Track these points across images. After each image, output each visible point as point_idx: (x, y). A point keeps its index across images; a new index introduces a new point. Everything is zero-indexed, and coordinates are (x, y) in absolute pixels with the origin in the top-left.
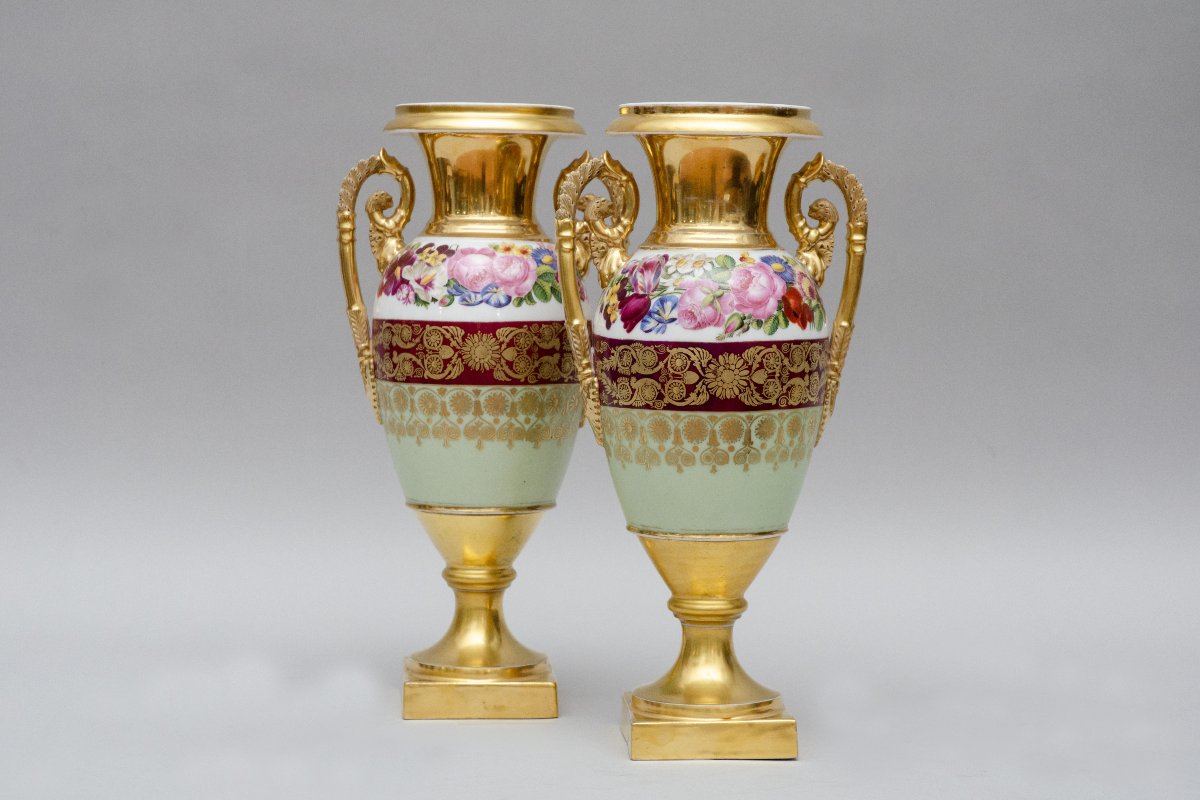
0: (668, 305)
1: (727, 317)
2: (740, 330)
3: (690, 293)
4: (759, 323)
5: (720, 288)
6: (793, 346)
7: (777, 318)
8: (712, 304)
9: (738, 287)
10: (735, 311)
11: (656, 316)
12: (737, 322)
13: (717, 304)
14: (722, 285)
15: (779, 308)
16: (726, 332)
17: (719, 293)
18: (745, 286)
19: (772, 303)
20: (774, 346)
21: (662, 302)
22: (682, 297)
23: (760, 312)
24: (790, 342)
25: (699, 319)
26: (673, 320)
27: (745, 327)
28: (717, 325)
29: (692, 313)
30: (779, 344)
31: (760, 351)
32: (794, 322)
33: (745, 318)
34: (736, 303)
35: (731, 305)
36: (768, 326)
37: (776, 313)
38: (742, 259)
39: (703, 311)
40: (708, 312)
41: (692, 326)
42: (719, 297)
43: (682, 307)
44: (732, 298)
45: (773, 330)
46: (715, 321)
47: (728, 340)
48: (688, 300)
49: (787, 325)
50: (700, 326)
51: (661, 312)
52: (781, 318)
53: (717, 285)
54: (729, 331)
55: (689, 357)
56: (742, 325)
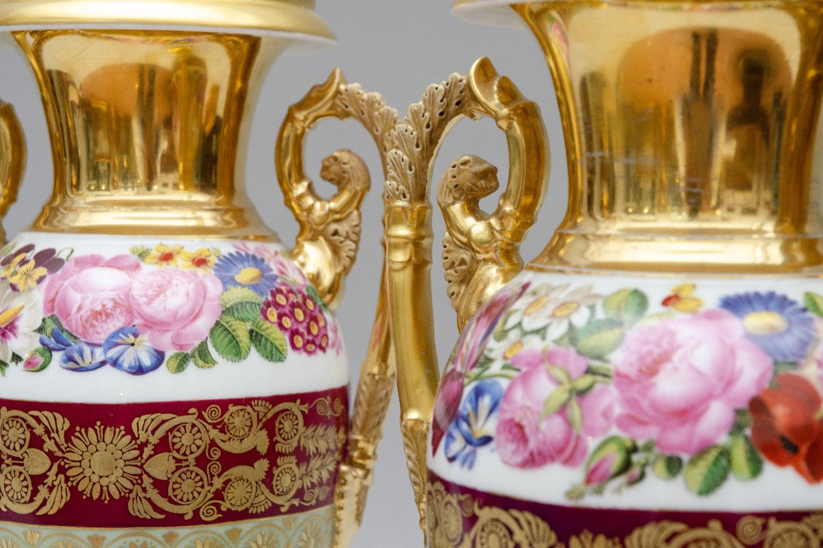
0: (486, 402)
1: (592, 443)
2: (622, 480)
3: (526, 378)
4: (674, 466)
5: (589, 371)
6: (775, 527)
7: (725, 453)
8: (562, 410)
9: (632, 372)
10: (615, 431)
11: (464, 426)
12: (616, 460)
13: (575, 412)
14: (596, 364)
15: (736, 429)
16: (589, 480)
17: (584, 382)
18: (650, 369)
19: (717, 415)
20: (715, 525)
21: (478, 393)
22: (510, 388)
23: (677, 437)
24: (766, 516)
25: (533, 444)
26: (487, 440)
27: (635, 471)
28: (569, 461)
29: (520, 427)
30: (730, 521)
31: (674, 535)
32: (779, 461)
33: (634, 449)
34: (618, 410)
35: (606, 414)
36: (697, 473)
37: (723, 440)
38: (666, 302)
39: (543, 426)
40: (552, 429)
41: (519, 459)
42: (582, 394)
43: (509, 411)
44: (610, 398)
45: (711, 485)
46: (565, 452)
47: (592, 501)
48: (518, 395)
49: (756, 470)
50: (534, 461)
51: (472, 419)
52: (740, 455)
53: (583, 363)
54: (596, 478)
55: (511, 533)
56: (626, 466)
